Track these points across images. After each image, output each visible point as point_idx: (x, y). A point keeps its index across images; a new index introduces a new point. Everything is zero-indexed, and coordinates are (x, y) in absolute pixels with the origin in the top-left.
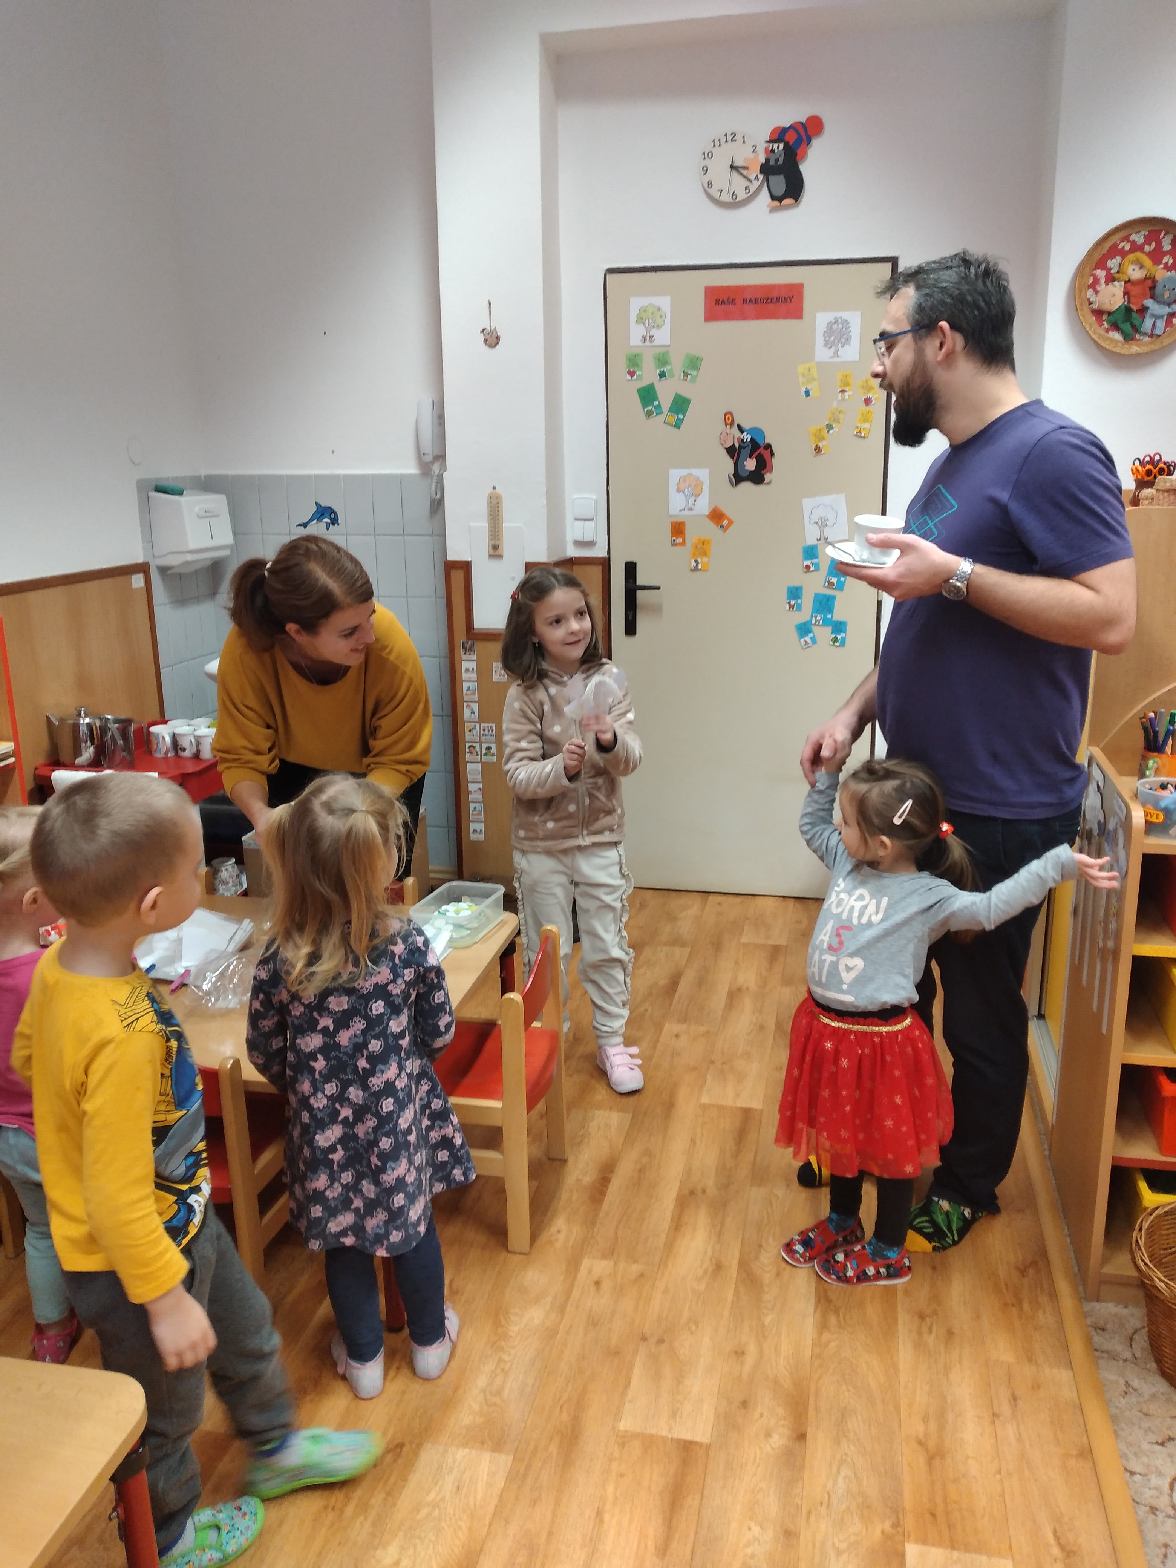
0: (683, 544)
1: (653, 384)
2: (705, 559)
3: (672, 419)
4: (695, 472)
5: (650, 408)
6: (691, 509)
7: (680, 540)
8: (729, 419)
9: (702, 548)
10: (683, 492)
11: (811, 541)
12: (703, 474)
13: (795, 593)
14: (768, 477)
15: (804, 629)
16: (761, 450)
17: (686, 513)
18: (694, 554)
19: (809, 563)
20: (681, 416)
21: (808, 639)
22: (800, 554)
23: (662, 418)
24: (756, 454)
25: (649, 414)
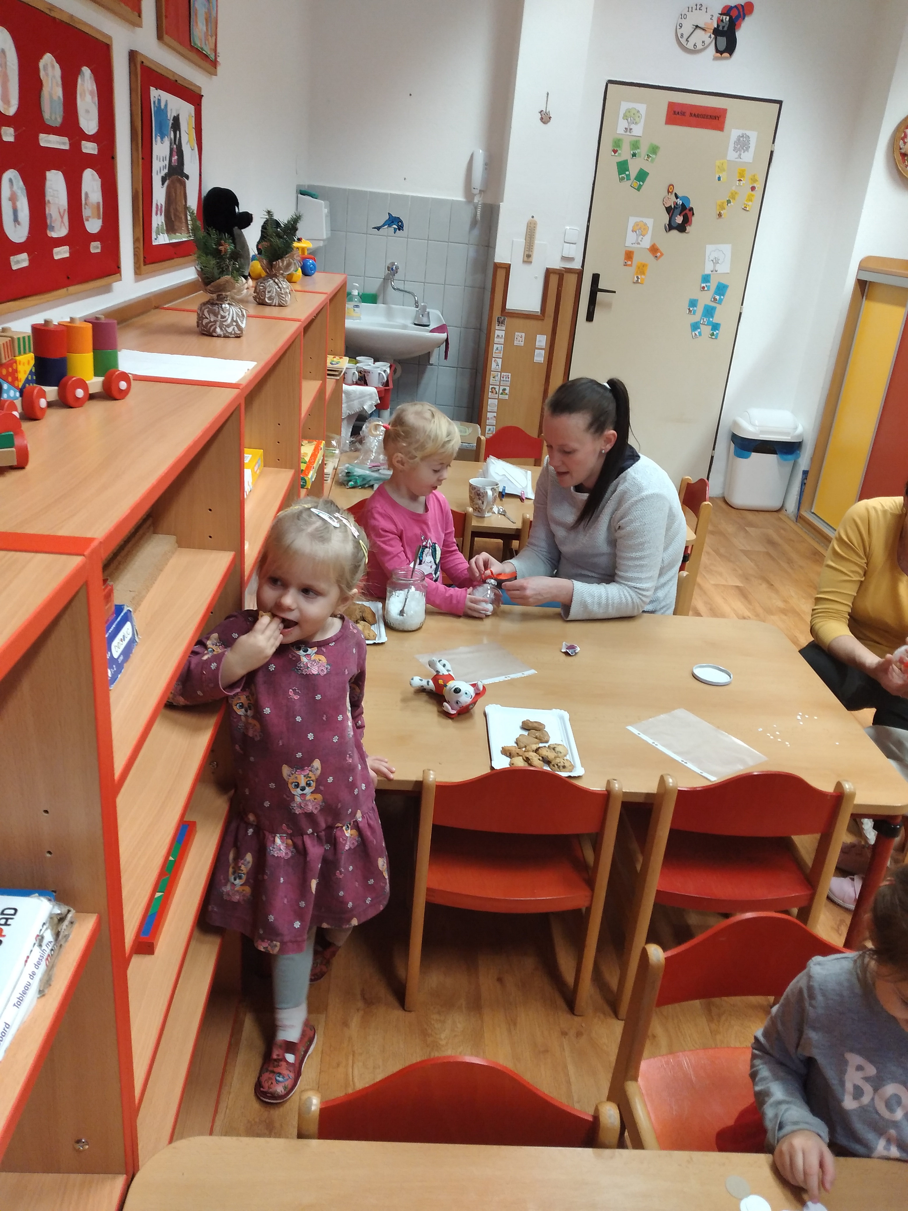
0: (631, 265)
1: (627, 160)
2: (643, 277)
3: (636, 184)
4: (645, 220)
5: (623, 175)
6: (639, 244)
7: (629, 263)
8: (670, 189)
9: (642, 269)
10: (636, 232)
11: (707, 271)
12: (650, 222)
13: (693, 303)
14: (688, 228)
15: (695, 326)
16: (687, 211)
17: (636, 245)
18: (637, 272)
19: (704, 285)
20: (641, 183)
21: (697, 333)
22: (700, 279)
23: (629, 182)
24: (683, 214)
25: (622, 179)
